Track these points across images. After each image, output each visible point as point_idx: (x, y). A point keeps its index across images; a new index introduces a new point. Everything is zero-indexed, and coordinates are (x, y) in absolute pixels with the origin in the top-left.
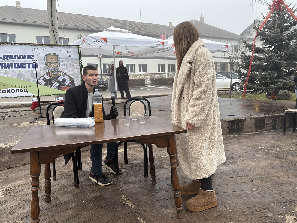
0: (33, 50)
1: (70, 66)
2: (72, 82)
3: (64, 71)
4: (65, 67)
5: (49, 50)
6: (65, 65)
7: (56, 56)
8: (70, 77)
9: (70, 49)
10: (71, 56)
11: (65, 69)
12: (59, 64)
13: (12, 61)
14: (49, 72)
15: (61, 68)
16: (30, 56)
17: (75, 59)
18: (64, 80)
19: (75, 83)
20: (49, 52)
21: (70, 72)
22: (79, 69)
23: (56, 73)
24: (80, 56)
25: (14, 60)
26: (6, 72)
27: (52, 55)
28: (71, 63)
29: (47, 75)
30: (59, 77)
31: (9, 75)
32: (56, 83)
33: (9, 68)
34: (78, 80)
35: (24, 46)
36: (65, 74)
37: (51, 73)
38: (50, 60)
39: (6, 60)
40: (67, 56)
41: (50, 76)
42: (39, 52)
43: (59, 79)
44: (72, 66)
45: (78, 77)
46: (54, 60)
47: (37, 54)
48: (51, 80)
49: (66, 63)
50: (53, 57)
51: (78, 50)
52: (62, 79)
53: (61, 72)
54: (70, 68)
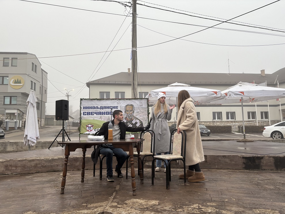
0: (118, 103)
1: (141, 112)
2: (142, 124)
3: (137, 117)
4: (137, 114)
5: (128, 102)
6: (137, 112)
7: (132, 106)
8: (140, 120)
9: (142, 101)
10: (142, 106)
11: (137, 115)
12: (134, 111)
13: (105, 110)
14: (126, 117)
15: (135, 115)
16: (116, 107)
17: (145, 108)
18: (136, 123)
19: (144, 125)
20: (127, 103)
21: (141, 117)
22: (147, 115)
23: (131, 118)
24: (148, 106)
25: (106, 109)
26: (101, 118)
27: (130, 106)
28: (142, 111)
29: (125, 119)
30: (133, 120)
31: (102, 119)
32: (130, 125)
33: (103, 115)
34: (145, 123)
35: (113, 100)
36: (137, 118)
37: (128, 118)
38: (128, 109)
39: (101, 109)
40: (139, 106)
41: (127, 120)
42: (122, 104)
43: (132, 122)
44: (142, 113)
45: (146, 121)
46: (130, 109)
47: (120, 105)
48: (128, 123)
49: (138, 111)
50: (130, 107)
51: (147, 102)
52: (135, 122)
53: (134, 117)
54: (140, 115)
